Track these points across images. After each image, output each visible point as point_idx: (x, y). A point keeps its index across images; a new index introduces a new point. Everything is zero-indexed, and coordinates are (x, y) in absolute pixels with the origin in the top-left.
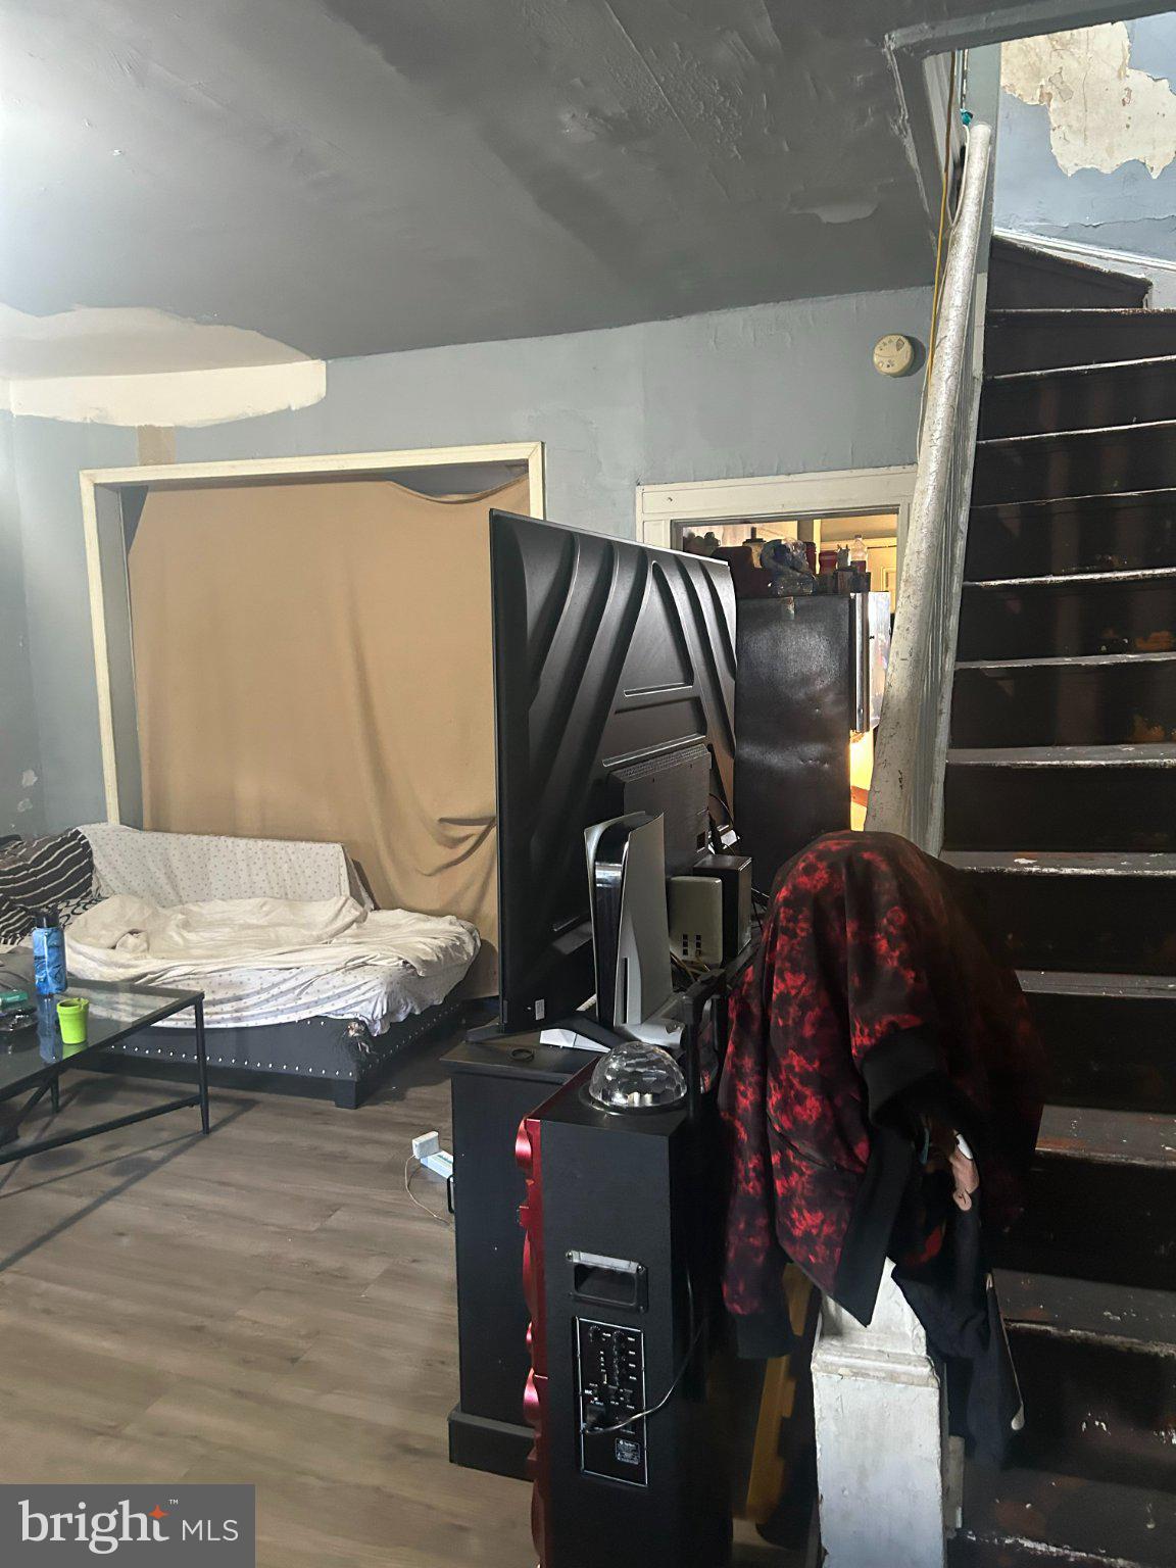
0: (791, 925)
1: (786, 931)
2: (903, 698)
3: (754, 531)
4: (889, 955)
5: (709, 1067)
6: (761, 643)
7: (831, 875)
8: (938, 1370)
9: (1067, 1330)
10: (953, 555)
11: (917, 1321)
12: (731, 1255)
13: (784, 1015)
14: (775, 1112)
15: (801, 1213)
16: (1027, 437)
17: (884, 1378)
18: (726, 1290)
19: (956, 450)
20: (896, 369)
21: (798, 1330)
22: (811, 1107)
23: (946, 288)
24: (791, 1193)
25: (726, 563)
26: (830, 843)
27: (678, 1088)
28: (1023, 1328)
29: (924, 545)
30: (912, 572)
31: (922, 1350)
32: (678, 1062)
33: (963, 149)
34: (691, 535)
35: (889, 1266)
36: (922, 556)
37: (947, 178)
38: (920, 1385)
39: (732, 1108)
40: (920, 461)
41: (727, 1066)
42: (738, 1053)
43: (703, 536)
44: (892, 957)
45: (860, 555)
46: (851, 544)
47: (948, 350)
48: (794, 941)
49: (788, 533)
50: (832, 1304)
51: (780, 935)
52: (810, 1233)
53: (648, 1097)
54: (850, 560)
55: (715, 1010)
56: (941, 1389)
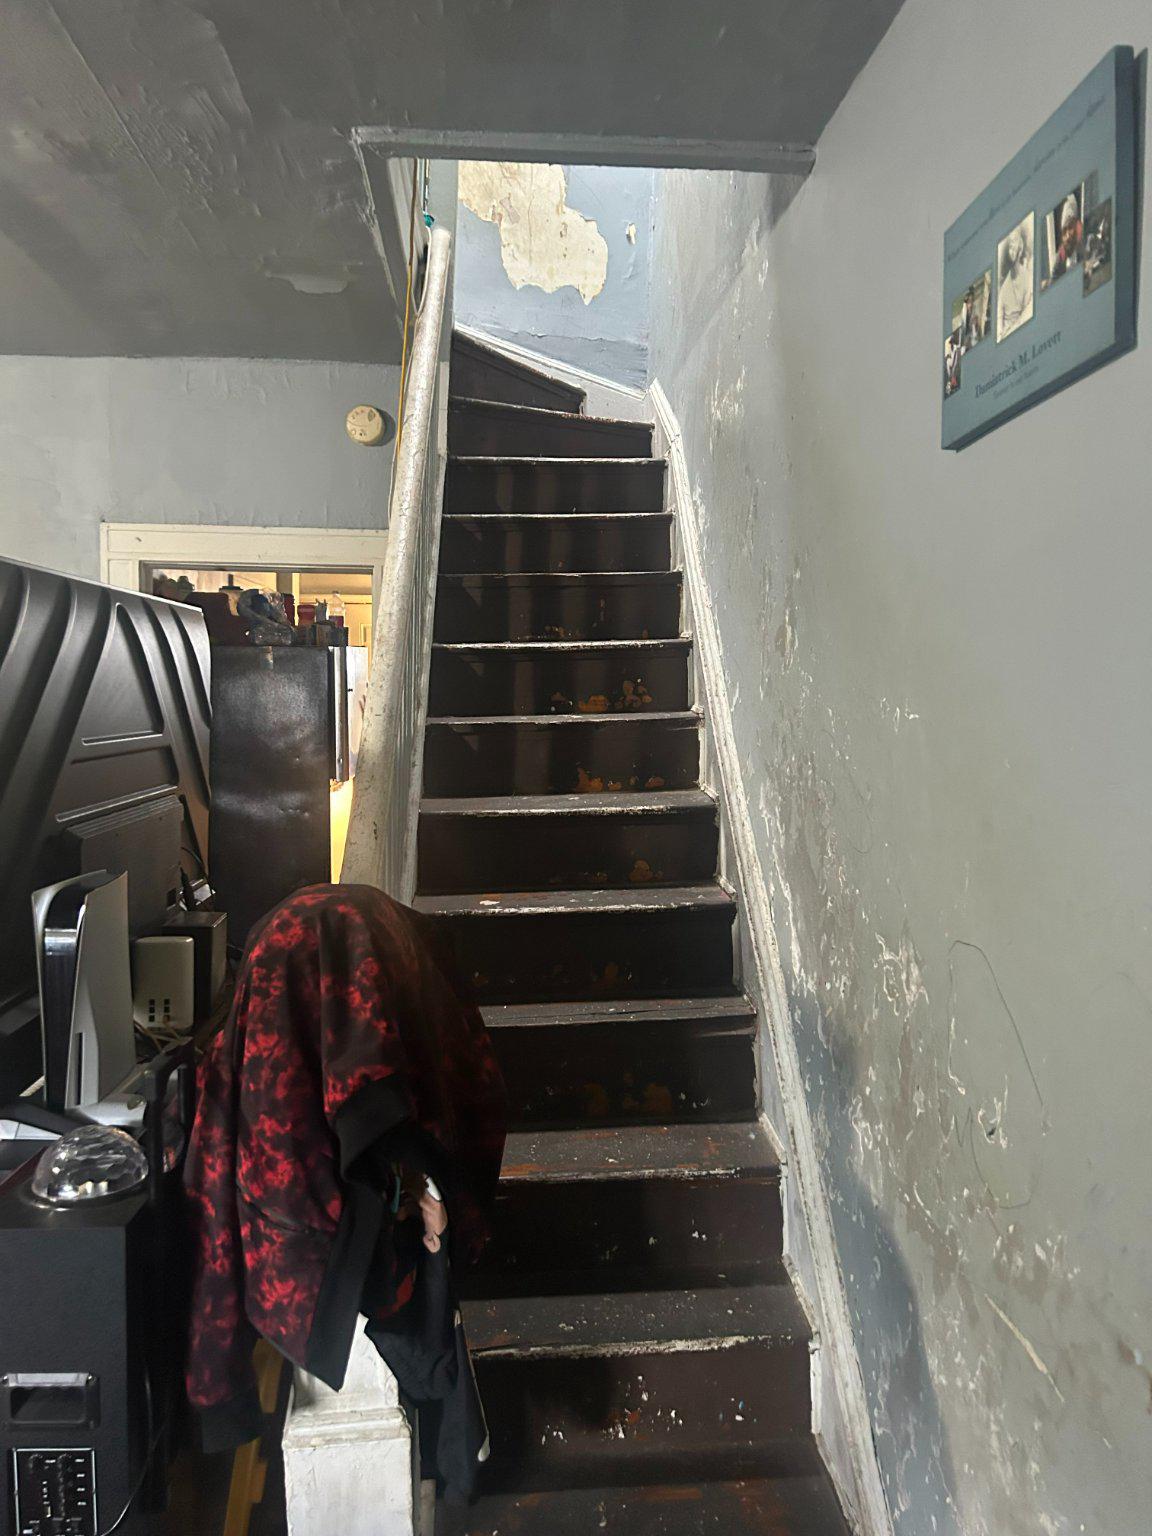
0: (264, 985)
1: (259, 991)
2: (377, 752)
3: (231, 578)
4: (362, 1006)
5: (173, 1143)
6: (238, 691)
7: (306, 930)
8: (409, 1418)
9: (528, 1350)
10: (423, 620)
11: (390, 1373)
12: (196, 1342)
13: (255, 1079)
14: (245, 1181)
15: (271, 1284)
16: (486, 516)
17: (357, 1439)
18: (190, 1382)
19: (423, 519)
20: (367, 438)
21: (268, 1406)
22: (283, 1172)
23: (413, 370)
24: (261, 1264)
25: (200, 610)
26: (307, 898)
27: (139, 1170)
28: (489, 1356)
29: (396, 608)
30: (385, 630)
31: (394, 1402)
32: (140, 1142)
33: (426, 248)
34: (163, 577)
35: (361, 1322)
36: (394, 618)
37: (412, 271)
38: (393, 1438)
39: (199, 1183)
40: (392, 525)
41: (194, 1138)
42: (207, 1125)
43: (176, 579)
44: (365, 1010)
45: (338, 610)
46: (329, 598)
47: (415, 428)
48: (267, 1001)
49: (267, 584)
50: (304, 1374)
51: (252, 996)
52: (281, 1304)
53: (103, 1185)
54: (328, 614)
55: (182, 1080)
56: (412, 1438)
